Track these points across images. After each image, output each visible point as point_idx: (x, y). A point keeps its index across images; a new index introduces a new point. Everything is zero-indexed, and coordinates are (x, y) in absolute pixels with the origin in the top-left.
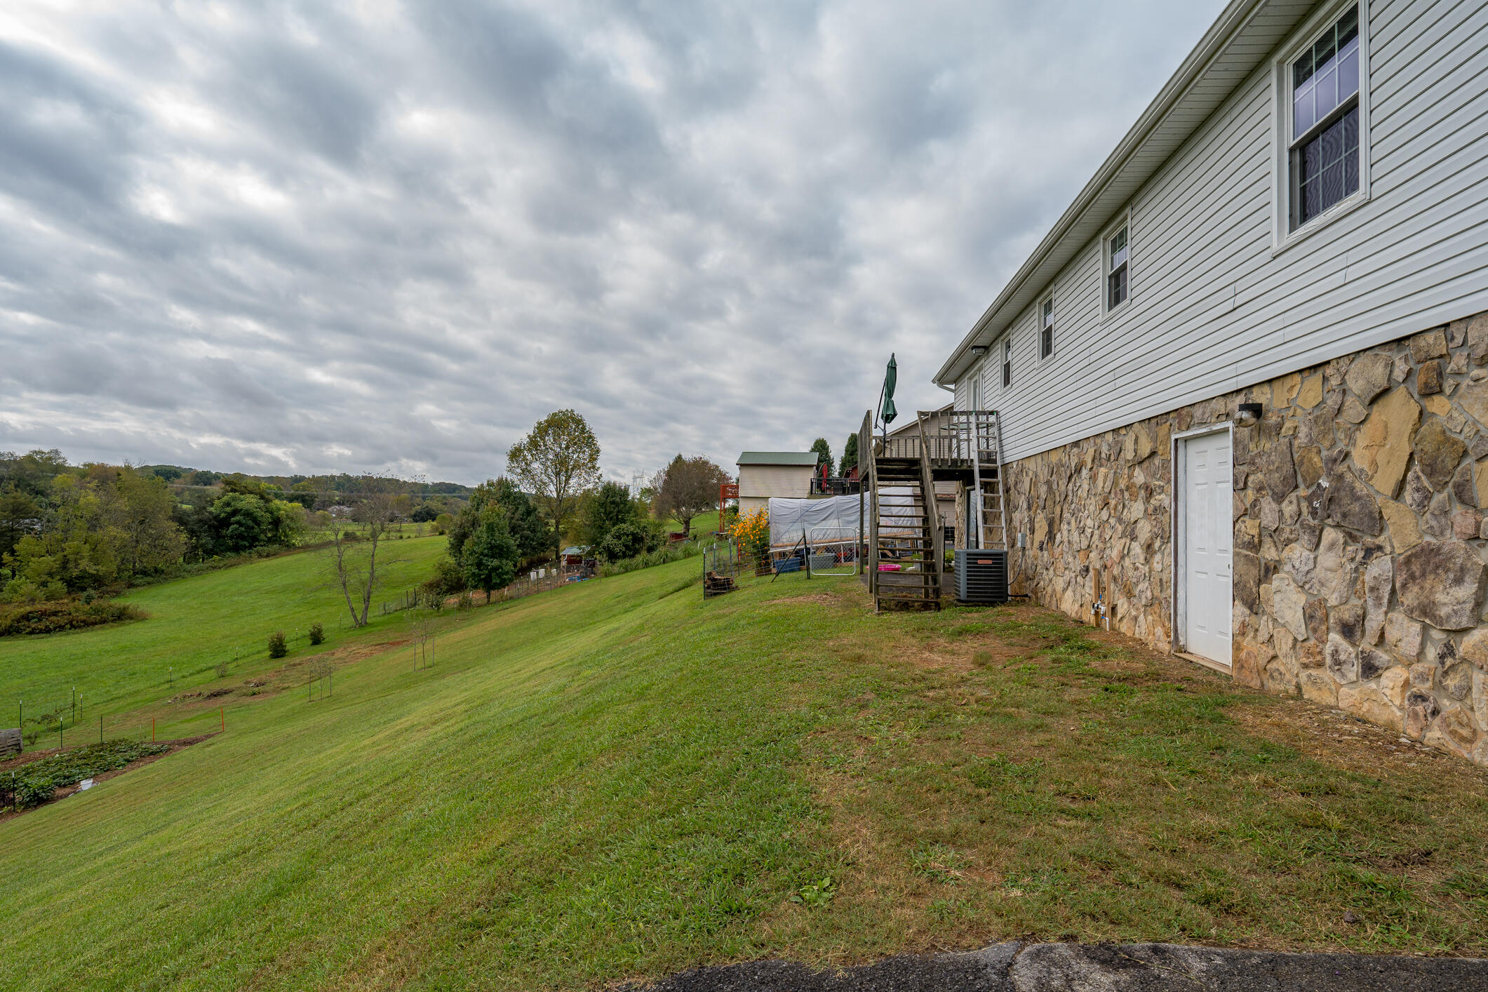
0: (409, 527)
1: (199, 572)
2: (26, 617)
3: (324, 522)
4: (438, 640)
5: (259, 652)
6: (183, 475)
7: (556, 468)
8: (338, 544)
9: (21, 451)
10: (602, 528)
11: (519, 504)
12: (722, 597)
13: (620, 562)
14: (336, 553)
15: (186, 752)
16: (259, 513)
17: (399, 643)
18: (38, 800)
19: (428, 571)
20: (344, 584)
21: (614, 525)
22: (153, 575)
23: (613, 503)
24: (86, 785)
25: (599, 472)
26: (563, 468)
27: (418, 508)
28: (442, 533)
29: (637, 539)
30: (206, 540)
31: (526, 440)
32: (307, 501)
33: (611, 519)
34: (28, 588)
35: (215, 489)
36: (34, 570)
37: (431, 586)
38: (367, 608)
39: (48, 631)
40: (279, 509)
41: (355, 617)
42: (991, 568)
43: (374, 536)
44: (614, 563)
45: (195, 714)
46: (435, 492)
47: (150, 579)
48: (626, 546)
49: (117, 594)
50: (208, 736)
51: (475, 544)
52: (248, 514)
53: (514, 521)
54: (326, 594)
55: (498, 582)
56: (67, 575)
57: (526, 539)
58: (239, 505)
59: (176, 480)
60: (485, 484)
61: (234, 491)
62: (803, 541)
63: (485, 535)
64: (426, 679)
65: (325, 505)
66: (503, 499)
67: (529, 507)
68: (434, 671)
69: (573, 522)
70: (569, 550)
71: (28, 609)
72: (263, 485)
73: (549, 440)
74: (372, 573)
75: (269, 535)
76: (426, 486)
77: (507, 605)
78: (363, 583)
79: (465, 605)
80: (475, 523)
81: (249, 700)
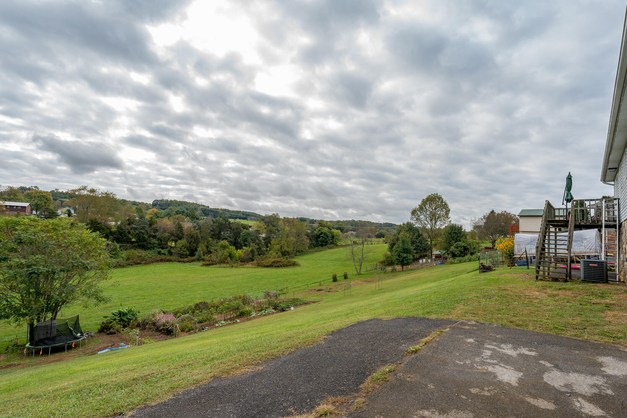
0: (374, 240)
1: (312, 252)
2: (274, 262)
3: (347, 237)
4: (384, 282)
5: (330, 279)
6: (307, 220)
7: (431, 218)
8: (352, 245)
9: (270, 214)
10: (450, 243)
11: (415, 232)
12: (487, 273)
13: (457, 258)
14: (351, 248)
15: (314, 304)
16: (328, 234)
17: (371, 282)
18: (283, 310)
19: (381, 257)
20: (354, 259)
21: (455, 242)
22: (300, 252)
23: (455, 233)
24: (292, 308)
25: (450, 219)
26: (434, 217)
27: (378, 232)
28: (386, 243)
29: (466, 249)
30: (314, 242)
31: (418, 207)
32: (342, 230)
33: (454, 240)
34: (274, 254)
35: (316, 225)
36: (275, 249)
37: (382, 262)
38: (361, 268)
39: (278, 267)
40: (334, 232)
41: (357, 271)
42: (597, 268)
43: (363, 243)
44: (454, 259)
45: (315, 295)
46: (384, 226)
47: (300, 254)
48: (461, 252)
49: (293, 257)
50: (318, 301)
51: (398, 248)
52: (325, 234)
53: (413, 239)
54: (347, 262)
55: (406, 263)
56: (282, 251)
57: (418, 246)
58: (323, 231)
59: (305, 222)
60: (402, 224)
61: (321, 226)
62: (525, 253)
63: (401, 244)
64: (379, 293)
65: (347, 231)
66: (409, 230)
67: (419, 234)
68: (381, 291)
69: (438, 240)
70: (436, 252)
71: (274, 260)
72: (329, 224)
73: (427, 206)
74: (362, 256)
75: (331, 241)
76: (381, 224)
77: (409, 272)
78: (359, 259)
79: (394, 271)
80: (398, 240)
81: (328, 293)
